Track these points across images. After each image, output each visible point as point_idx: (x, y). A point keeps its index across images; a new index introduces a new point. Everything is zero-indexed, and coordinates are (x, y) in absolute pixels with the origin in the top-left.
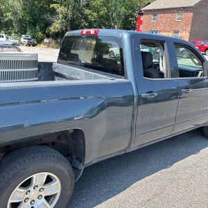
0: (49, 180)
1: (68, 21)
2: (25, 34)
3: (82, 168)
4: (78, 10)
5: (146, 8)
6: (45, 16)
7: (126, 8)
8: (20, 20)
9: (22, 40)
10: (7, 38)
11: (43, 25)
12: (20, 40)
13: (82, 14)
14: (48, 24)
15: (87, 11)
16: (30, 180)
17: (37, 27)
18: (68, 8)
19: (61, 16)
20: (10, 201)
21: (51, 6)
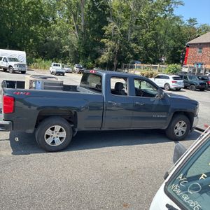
0: (61, 130)
1: (115, 53)
2: (78, 63)
3: (76, 130)
4: (125, 44)
5: (192, 42)
6: (96, 49)
7: (175, 41)
8: (75, 51)
9: (75, 68)
10: (63, 67)
11: (93, 56)
12: (73, 69)
13: (128, 47)
14: (98, 55)
15: (133, 45)
16: (54, 128)
17: (89, 58)
18: (116, 43)
19: (109, 49)
20: (46, 133)
21: (102, 40)
